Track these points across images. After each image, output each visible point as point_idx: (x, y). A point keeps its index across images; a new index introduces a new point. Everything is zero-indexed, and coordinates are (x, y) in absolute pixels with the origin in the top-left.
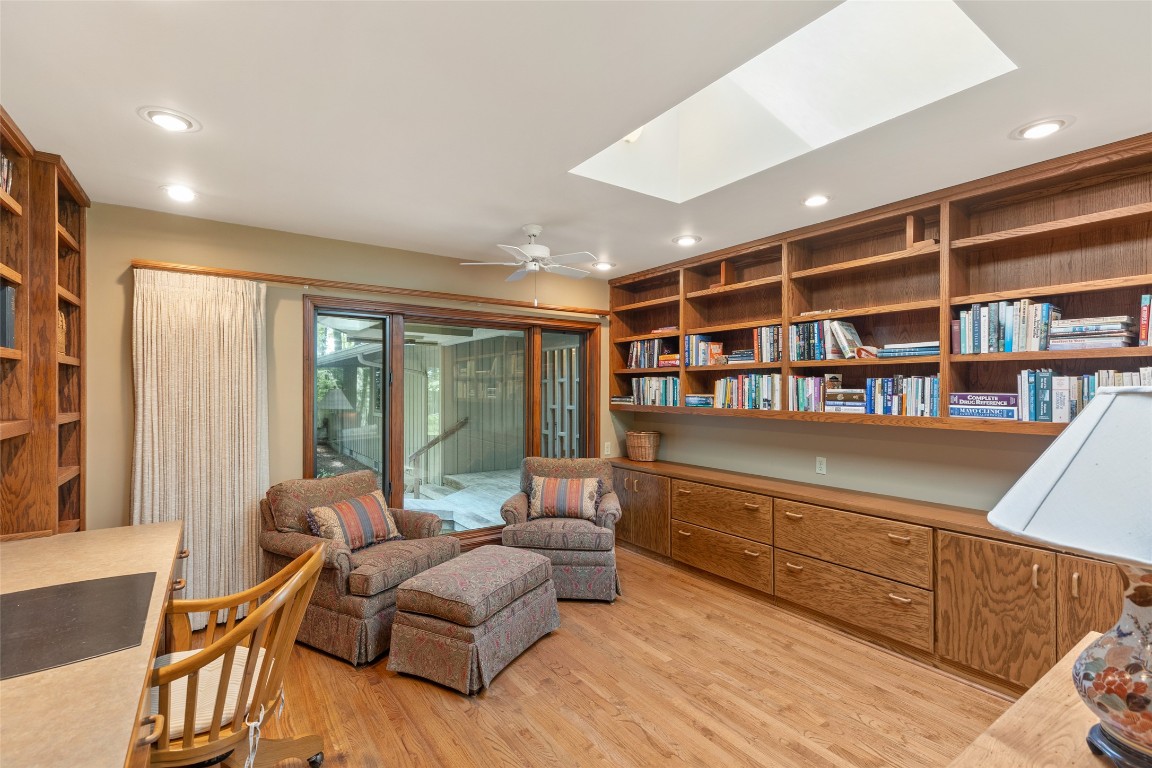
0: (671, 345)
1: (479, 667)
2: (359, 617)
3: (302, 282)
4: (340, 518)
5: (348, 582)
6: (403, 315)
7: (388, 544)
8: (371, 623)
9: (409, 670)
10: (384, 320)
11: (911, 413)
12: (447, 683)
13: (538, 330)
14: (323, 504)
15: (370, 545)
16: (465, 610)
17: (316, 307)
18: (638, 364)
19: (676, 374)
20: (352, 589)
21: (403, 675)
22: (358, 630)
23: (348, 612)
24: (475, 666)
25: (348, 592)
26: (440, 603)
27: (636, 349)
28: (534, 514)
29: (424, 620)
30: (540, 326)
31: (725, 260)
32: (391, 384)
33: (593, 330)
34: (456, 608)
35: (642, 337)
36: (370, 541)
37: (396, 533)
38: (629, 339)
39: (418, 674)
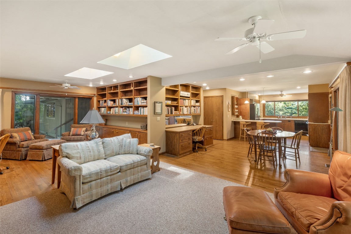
0: (105, 101)
1: (44, 156)
2: (21, 151)
3: (12, 88)
4: (19, 135)
5: (19, 146)
6: (40, 95)
7: (32, 141)
8: (24, 153)
9: (31, 159)
10: (34, 96)
11: (131, 114)
12: (38, 160)
13: (77, 98)
14: (15, 133)
15: (26, 141)
16: (42, 147)
17: (15, 94)
18: (101, 105)
19: (106, 107)
20: (20, 147)
21: (30, 160)
22: (20, 154)
23: (19, 151)
24: (43, 156)
25: (19, 148)
26: (37, 146)
27: (101, 102)
28: (70, 135)
29: (35, 150)
30: (78, 97)
31: (113, 86)
32: (36, 109)
33: (92, 98)
34: (40, 147)
35: (102, 100)
36: (26, 140)
37: (34, 139)
38: (100, 100)
39: (33, 159)
